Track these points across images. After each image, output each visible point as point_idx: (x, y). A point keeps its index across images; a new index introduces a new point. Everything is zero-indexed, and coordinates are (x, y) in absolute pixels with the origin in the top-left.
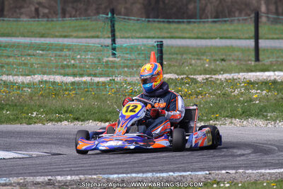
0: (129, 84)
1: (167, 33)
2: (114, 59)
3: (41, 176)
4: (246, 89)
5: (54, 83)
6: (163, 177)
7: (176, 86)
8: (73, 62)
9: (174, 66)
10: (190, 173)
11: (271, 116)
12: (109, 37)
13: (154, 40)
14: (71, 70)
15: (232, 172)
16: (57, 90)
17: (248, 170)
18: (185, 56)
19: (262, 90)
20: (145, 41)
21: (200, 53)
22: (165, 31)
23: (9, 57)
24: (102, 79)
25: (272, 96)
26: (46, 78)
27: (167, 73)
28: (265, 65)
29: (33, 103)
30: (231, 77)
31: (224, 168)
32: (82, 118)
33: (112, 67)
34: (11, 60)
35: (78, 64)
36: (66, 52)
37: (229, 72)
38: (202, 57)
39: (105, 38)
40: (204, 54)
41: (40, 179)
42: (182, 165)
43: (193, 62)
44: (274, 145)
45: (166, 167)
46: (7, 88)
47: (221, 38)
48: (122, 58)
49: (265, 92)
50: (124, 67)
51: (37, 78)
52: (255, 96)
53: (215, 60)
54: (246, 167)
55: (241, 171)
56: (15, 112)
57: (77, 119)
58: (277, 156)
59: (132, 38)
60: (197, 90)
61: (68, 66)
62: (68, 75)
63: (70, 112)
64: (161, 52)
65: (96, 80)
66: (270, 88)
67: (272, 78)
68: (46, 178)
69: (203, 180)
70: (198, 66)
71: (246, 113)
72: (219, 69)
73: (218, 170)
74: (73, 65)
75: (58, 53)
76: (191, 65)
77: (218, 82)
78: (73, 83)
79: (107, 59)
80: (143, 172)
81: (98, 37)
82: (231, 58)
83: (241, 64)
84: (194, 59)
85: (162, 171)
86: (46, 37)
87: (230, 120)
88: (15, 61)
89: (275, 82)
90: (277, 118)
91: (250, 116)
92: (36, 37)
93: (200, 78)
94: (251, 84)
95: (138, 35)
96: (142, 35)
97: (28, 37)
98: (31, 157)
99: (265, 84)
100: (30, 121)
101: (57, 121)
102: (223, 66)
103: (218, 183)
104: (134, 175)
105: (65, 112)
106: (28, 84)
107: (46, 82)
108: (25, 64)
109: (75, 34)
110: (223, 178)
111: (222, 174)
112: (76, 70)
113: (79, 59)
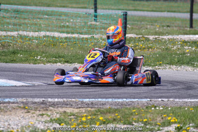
0: (103, 40)
1: (133, 7)
2: (95, 23)
3: (38, 98)
4: (182, 46)
5: (53, 37)
6: (119, 102)
7: (135, 42)
8: (67, 24)
9: (135, 29)
10: (137, 100)
11: (197, 65)
12: (92, 8)
14: (65, 29)
15: (166, 100)
16: (55, 42)
18: (143, 23)
19: (192, 47)
20: (117, 12)
21: (153, 21)
22: (131, 5)
23: (25, 19)
24: (86, 36)
26: (48, 33)
28: (196, 30)
29: (38, 50)
30: (172, 38)
31: (161, 97)
32: (70, 61)
33: (94, 29)
34: (26, 21)
35: (71, 26)
36: (63, 17)
37: (172, 34)
38: (154, 24)
39: (89, 9)
40: (156, 21)
41: (37, 100)
43: (149, 26)
45: (122, 96)
46: (22, 39)
47: (168, 11)
48: (101, 22)
49: (194, 48)
50: (102, 29)
51: (43, 33)
52: (187, 51)
53: (163, 26)
54: (176, 98)
55: (171, 99)
56: (26, 56)
57: (67, 62)
60: (149, 45)
61: (64, 26)
63: (63, 57)
64: (126, 19)
65: (82, 36)
66: (197, 46)
68: (41, 100)
69: (146, 104)
70: (151, 30)
71: (180, 62)
72: (165, 32)
73: (156, 98)
74: (68, 26)
75: (58, 17)
76: (147, 29)
77: (164, 40)
78: (66, 38)
79: (91, 23)
80: (106, 98)
81: (85, 8)
82: (173, 25)
83: (180, 29)
85: (119, 98)
86: (51, 7)
87: (169, 66)
88: (29, 22)
91: (183, 64)
92: (44, 6)
93: (151, 37)
94: (185, 42)
95: (113, 7)
97: (39, 6)
98: (34, 86)
99: (195, 43)
100: (35, 62)
101: (54, 63)
102: (168, 30)
103: (155, 107)
104: (100, 100)
105: (60, 57)
106: (36, 37)
107: (48, 36)
108: (36, 24)
109: (70, 5)
110: (159, 104)
111: (158, 101)
112: (69, 30)
113: (71, 22)
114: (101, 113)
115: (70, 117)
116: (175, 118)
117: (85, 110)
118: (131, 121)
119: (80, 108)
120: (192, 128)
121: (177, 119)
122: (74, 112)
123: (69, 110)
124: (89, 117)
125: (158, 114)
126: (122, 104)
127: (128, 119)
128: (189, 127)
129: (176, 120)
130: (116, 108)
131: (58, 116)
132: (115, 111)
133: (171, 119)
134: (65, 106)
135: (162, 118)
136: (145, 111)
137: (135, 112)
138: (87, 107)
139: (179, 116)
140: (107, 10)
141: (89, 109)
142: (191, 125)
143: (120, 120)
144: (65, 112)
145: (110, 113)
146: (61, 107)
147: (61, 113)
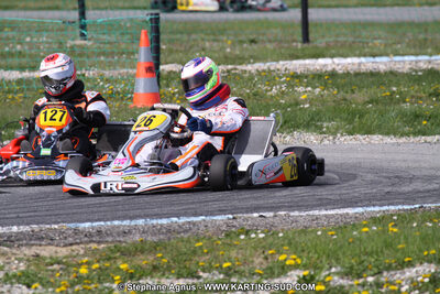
0: (108, 81)
2: (83, 42)
4: (290, 85)
6: (161, 225)
9: (177, 51)
10: (204, 217)
11: (327, 127)
12: (75, 9)
13: (146, 12)
14: (16, 61)
15: (269, 214)
17: (293, 211)
18: (194, 36)
19: (314, 88)
20: (132, 14)
21: (217, 31)
25: (329, 95)
27: (167, 63)
28: (317, 47)
30: (266, 68)
31: (257, 209)
33: (81, 55)
35: (28, 52)
36: (7, 33)
37: (263, 59)
38: (221, 37)
39: (69, 10)
40: (223, 31)
42: (191, 206)
43: (207, 44)
44: (333, 172)
45: (166, 210)
48: (97, 40)
49: (318, 90)
50: (99, 55)
52: (303, 97)
53: (241, 42)
54: (291, 207)
55: (283, 213)
58: (338, 189)
59: (111, 9)
61: (11, 55)
62: (12, 68)
64: (156, 30)
66: (326, 83)
67: (329, 69)
69: (224, 228)
70: (215, 52)
71: (290, 124)
72: (247, 56)
73: (247, 212)
74: (20, 52)
76: (203, 49)
77: (247, 75)
78: (19, 82)
79: (72, 43)
80: (131, 218)
81: (57, 8)
82: (265, 38)
83: (282, 47)
84: (208, 41)
85: (160, 216)
89: (333, 74)
90: (337, 130)
91: (296, 127)
94: (296, 77)
95: (121, 4)
96: (127, 5)
99: (318, 78)
102: (254, 50)
103: (247, 233)
104: (116, 223)
109: (21, 4)
110: (254, 225)
111: (252, 218)
112: (24, 61)
113: (29, 43)
114: (123, 254)
115: (50, 268)
116: (294, 257)
117: (84, 249)
118: (193, 268)
119: (71, 245)
120: (336, 278)
121: (300, 257)
122: (60, 255)
123: (46, 251)
124: (96, 266)
125: (255, 249)
126: (169, 231)
127: (187, 263)
128: (329, 275)
129: (299, 261)
130: (155, 239)
131: (22, 266)
132: (155, 247)
133: (285, 260)
134: (38, 242)
135: (266, 258)
136: (223, 243)
137: (201, 247)
138: (87, 243)
139: (303, 251)
140: (111, 12)
141: (94, 246)
142: (333, 270)
143: (169, 268)
144: (38, 256)
145: (142, 252)
146: (26, 245)
147: (28, 260)
